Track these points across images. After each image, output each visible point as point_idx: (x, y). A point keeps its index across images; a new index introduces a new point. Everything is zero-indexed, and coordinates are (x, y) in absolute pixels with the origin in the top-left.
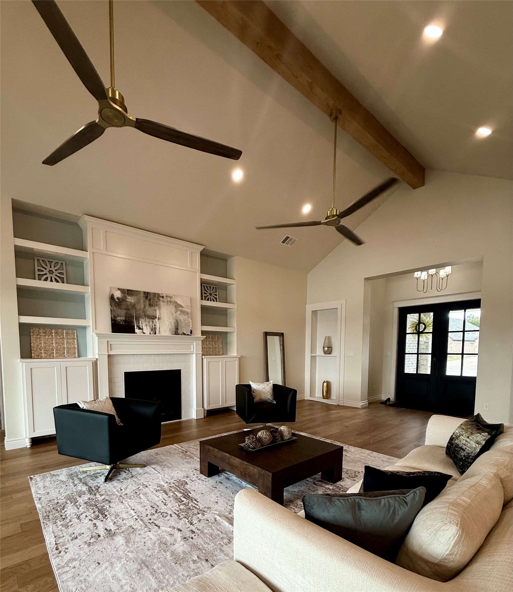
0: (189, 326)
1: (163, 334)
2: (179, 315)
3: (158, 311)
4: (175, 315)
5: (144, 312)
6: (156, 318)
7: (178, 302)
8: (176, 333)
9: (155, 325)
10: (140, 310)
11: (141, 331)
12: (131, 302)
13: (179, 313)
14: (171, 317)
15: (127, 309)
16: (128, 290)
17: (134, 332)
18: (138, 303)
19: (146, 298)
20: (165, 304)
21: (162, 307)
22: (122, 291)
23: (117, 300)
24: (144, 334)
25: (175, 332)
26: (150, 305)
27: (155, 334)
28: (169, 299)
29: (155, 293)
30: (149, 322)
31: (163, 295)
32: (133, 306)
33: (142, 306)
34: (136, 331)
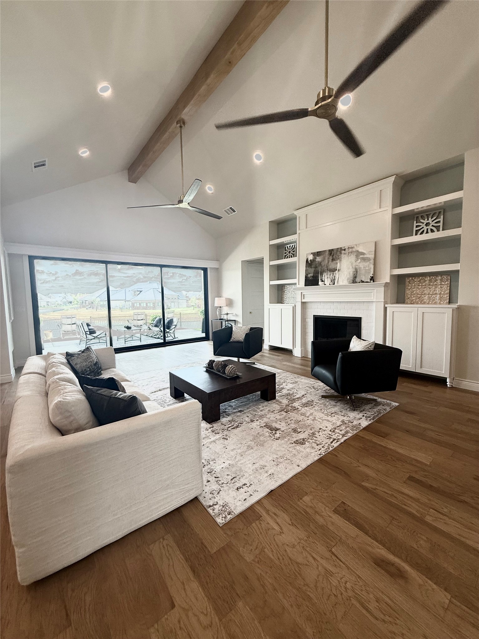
0: (369, 273)
1: (341, 283)
2: (360, 263)
3: (338, 264)
4: (354, 264)
5: (327, 267)
6: (336, 270)
7: (360, 251)
8: (353, 282)
9: (335, 277)
10: (324, 266)
11: (323, 283)
12: (319, 261)
13: (359, 260)
14: (351, 267)
15: (316, 267)
16: (317, 252)
17: (318, 284)
18: (323, 261)
19: (330, 254)
20: (346, 256)
21: (343, 259)
22: (314, 254)
23: (310, 262)
24: (325, 286)
25: (353, 280)
26: (333, 260)
27: (334, 284)
28: (351, 250)
29: (338, 248)
30: (330, 275)
31: (345, 248)
32: (320, 264)
33: (327, 262)
34: (319, 284)
